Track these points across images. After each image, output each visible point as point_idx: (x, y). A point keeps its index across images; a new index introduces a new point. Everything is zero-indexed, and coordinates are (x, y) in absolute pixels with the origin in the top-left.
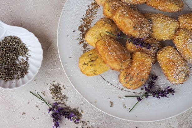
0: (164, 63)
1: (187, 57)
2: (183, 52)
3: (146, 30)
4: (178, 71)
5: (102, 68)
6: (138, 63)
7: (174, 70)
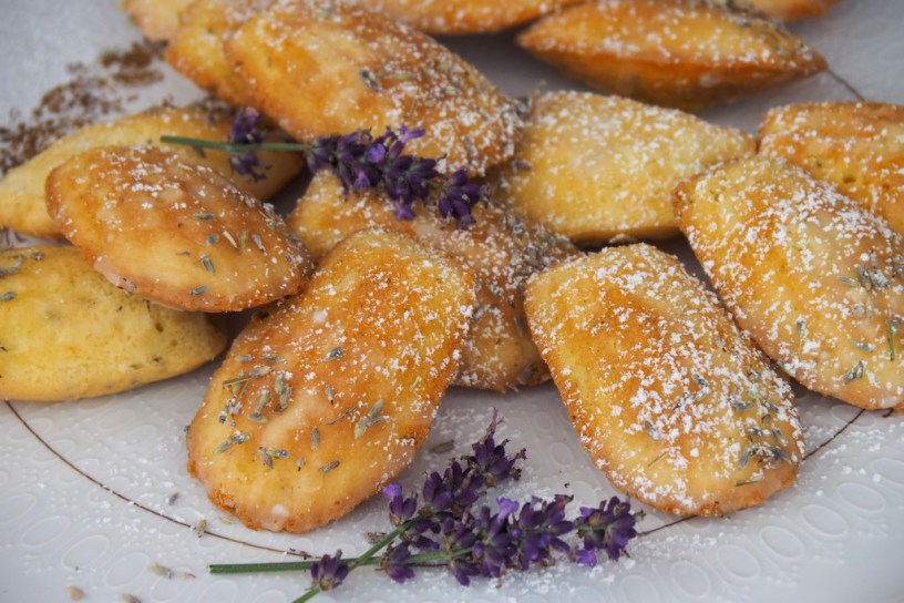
0: (569, 325)
1: (781, 326)
2: (744, 286)
3: (468, 119)
4: (676, 376)
5: (64, 335)
6: (350, 282)
7: (648, 362)
